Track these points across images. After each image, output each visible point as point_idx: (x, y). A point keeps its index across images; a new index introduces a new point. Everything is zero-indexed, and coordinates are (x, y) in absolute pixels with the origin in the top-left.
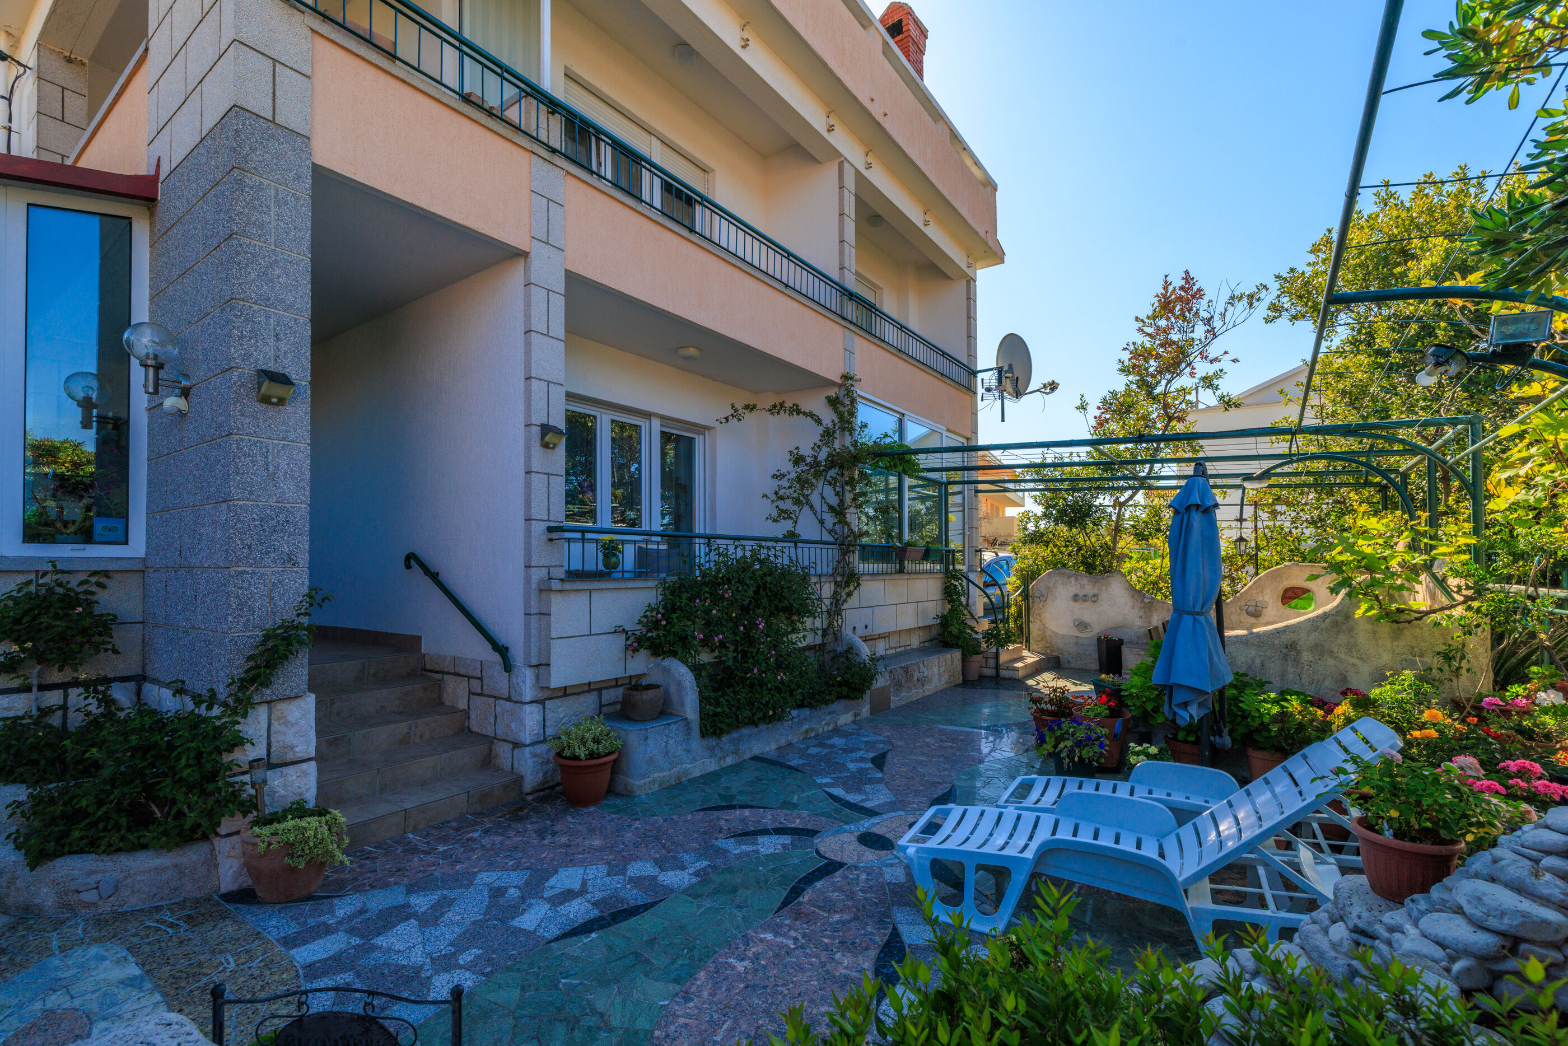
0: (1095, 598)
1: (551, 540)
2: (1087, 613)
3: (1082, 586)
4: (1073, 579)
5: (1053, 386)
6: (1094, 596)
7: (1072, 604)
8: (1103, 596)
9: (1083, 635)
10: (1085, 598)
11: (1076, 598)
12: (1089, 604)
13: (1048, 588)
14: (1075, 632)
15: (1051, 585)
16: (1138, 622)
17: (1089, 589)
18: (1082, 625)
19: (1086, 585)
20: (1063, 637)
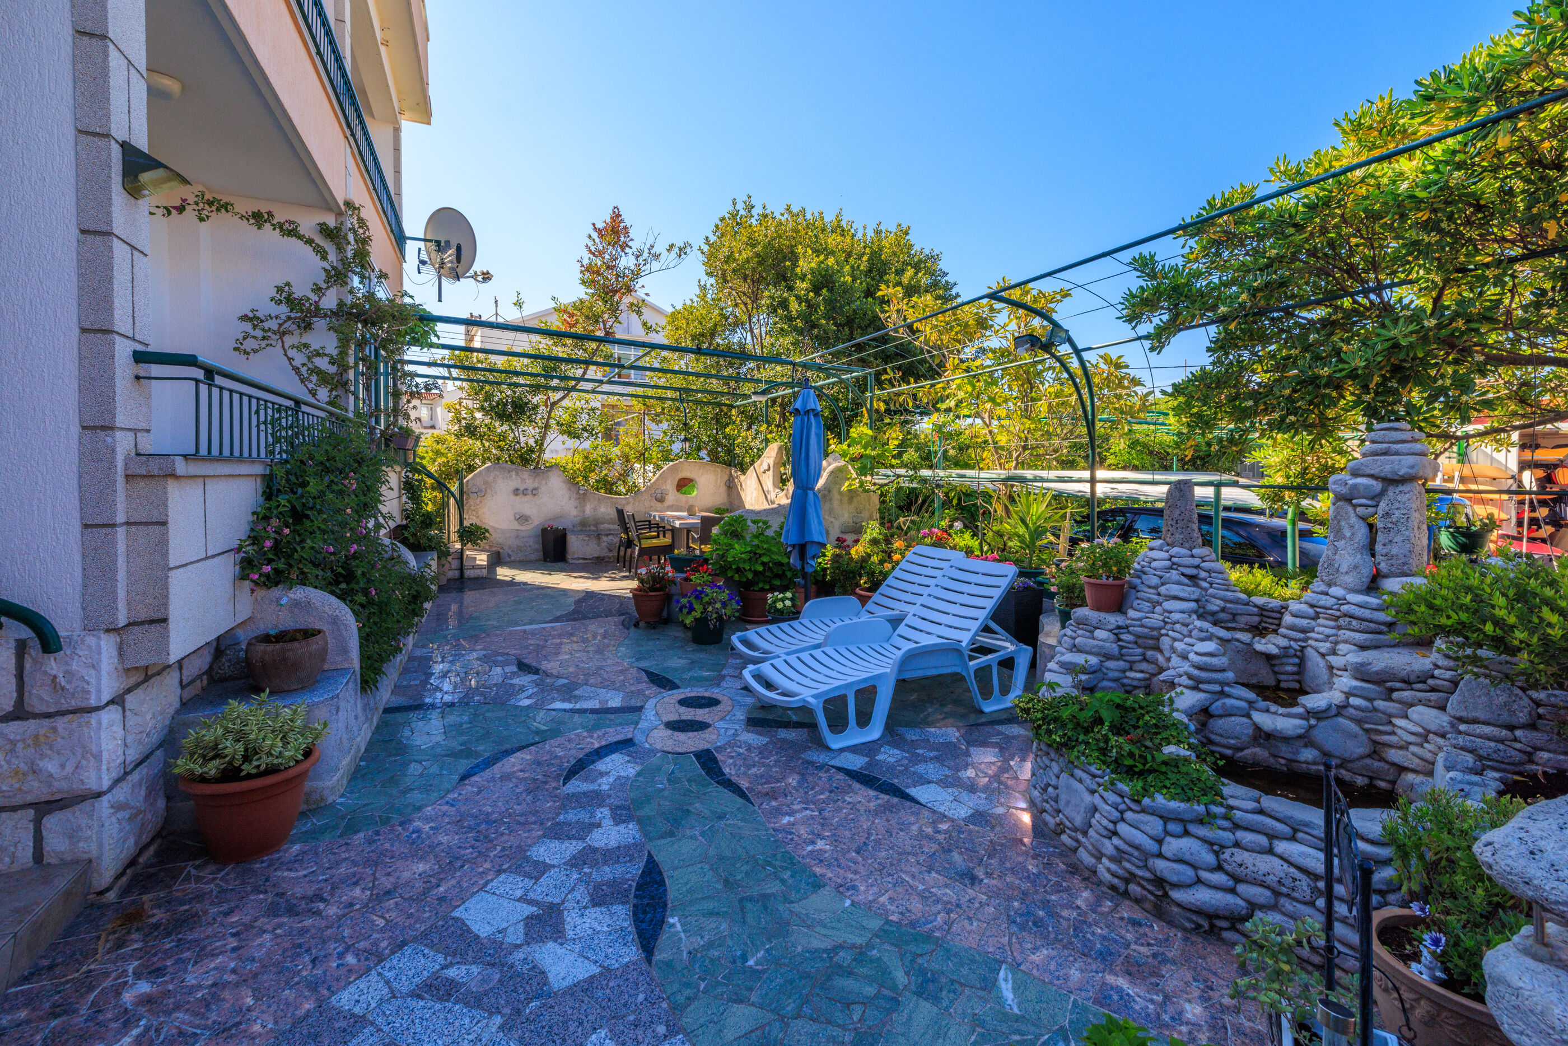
0: (534, 492)
1: (138, 378)
2: (528, 506)
3: (523, 480)
4: (513, 474)
5: (487, 277)
6: (535, 489)
7: (513, 498)
8: (543, 489)
9: (523, 528)
10: (525, 492)
11: (516, 492)
12: (529, 497)
13: (486, 483)
14: (515, 526)
15: (491, 479)
16: (574, 512)
17: (530, 483)
18: (523, 519)
19: (525, 479)
20: (503, 531)
